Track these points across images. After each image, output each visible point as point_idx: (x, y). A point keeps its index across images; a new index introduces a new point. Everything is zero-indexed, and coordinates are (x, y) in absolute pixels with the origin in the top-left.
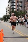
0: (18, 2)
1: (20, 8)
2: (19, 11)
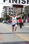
1: (11, 13)
2: (11, 15)
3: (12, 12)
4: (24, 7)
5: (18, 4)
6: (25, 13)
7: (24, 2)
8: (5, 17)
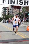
0: (8, 9)
3: (11, 12)
4: (21, 8)
5: (16, 5)
6: (22, 13)
7: (21, 3)
8: (4, 17)
